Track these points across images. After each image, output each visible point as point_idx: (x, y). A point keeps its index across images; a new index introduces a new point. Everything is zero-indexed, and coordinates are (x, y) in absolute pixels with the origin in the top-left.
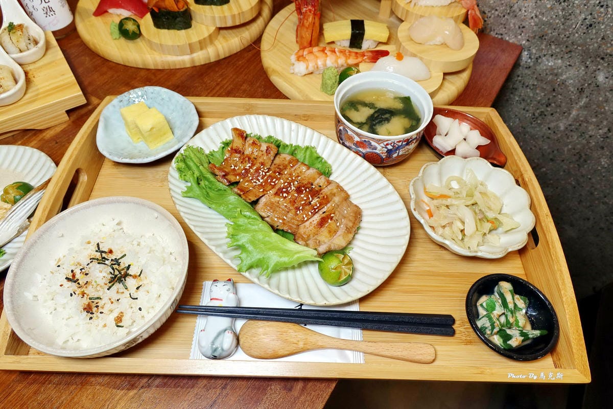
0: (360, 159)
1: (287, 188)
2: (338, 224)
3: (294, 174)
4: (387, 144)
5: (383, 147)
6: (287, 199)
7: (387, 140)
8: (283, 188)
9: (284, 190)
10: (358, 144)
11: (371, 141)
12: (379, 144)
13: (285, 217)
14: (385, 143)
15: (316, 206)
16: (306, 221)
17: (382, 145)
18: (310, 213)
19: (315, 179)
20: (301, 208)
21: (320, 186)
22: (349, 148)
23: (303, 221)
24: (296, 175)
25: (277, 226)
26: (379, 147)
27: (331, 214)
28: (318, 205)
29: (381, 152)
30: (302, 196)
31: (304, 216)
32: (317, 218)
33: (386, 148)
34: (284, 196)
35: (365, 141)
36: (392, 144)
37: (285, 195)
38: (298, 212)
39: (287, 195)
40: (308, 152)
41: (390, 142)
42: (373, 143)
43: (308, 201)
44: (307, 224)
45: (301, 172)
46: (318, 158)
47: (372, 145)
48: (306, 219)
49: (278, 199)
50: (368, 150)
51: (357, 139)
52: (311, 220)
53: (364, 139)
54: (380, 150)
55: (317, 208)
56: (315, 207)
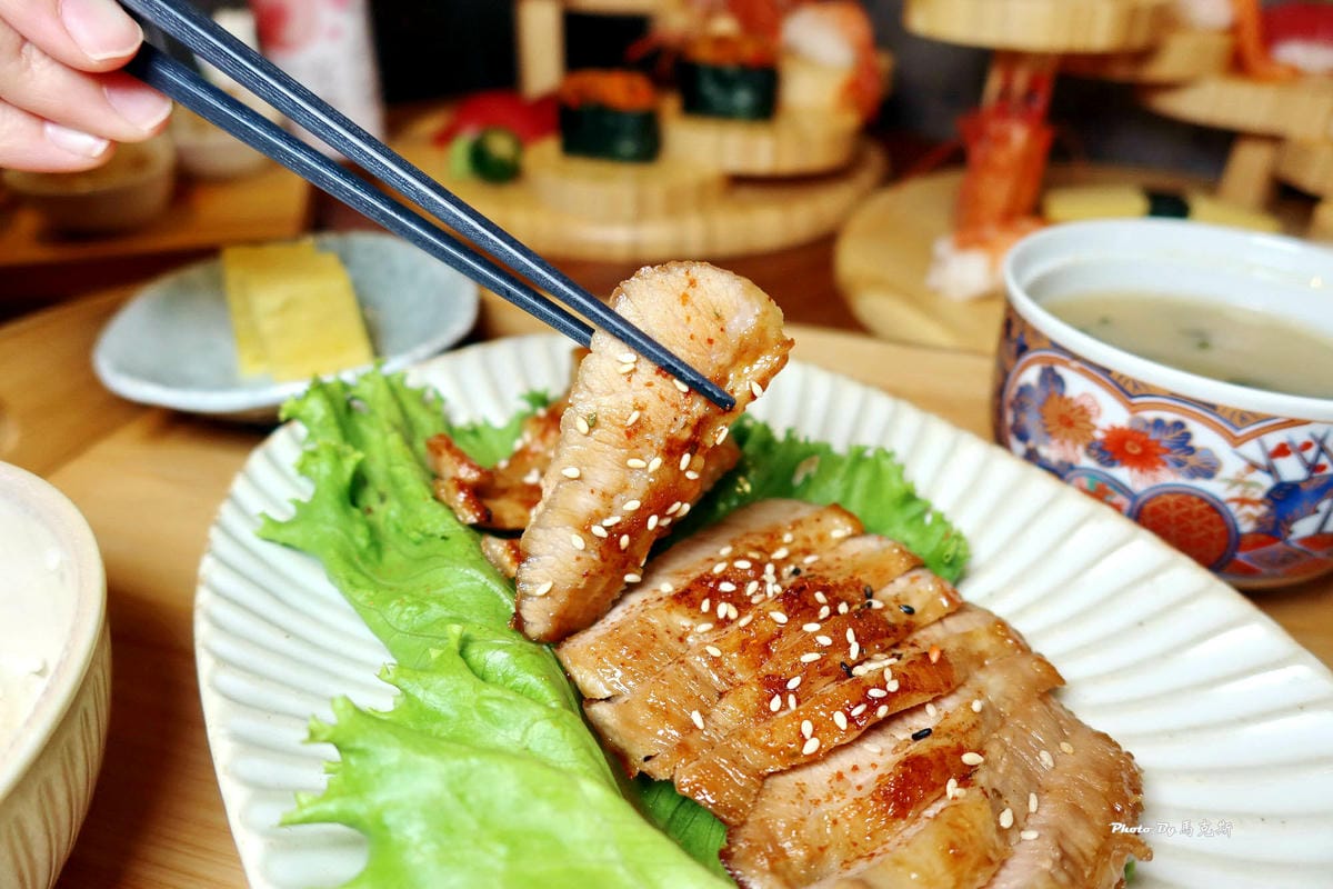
0: (1113, 525)
1: (741, 585)
2: (1006, 820)
3: (788, 538)
4: (1282, 451)
5: (1254, 466)
6: (732, 629)
7: (1292, 423)
8: (724, 578)
9: (726, 587)
10: (1116, 448)
11: (1194, 427)
12: (1236, 442)
13: (697, 718)
14: (1274, 440)
15: (884, 688)
16: (814, 760)
17: (1253, 450)
18: (840, 720)
19: (885, 576)
20: (793, 683)
21: (910, 611)
22: (1061, 472)
23: (796, 755)
24: (799, 544)
25: (647, 759)
26: (1231, 462)
27: (961, 751)
28: (893, 686)
29: (1236, 492)
30: (811, 627)
31: (807, 728)
32: (877, 757)
33: (1271, 470)
34: (721, 615)
35: (1158, 424)
36: (1310, 454)
37: (724, 609)
38: (776, 704)
39: (733, 614)
40: (863, 477)
41: (1299, 435)
42: (1204, 437)
43: (838, 658)
44: (818, 777)
45: (821, 538)
46: (909, 497)
47: (1191, 450)
48: (811, 746)
49: (686, 622)
50: (1168, 478)
51: (1111, 414)
52: (843, 762)
53: (1150, 415)
54: (1234, 483)
55: (882, 701)
56: (875, 693)
